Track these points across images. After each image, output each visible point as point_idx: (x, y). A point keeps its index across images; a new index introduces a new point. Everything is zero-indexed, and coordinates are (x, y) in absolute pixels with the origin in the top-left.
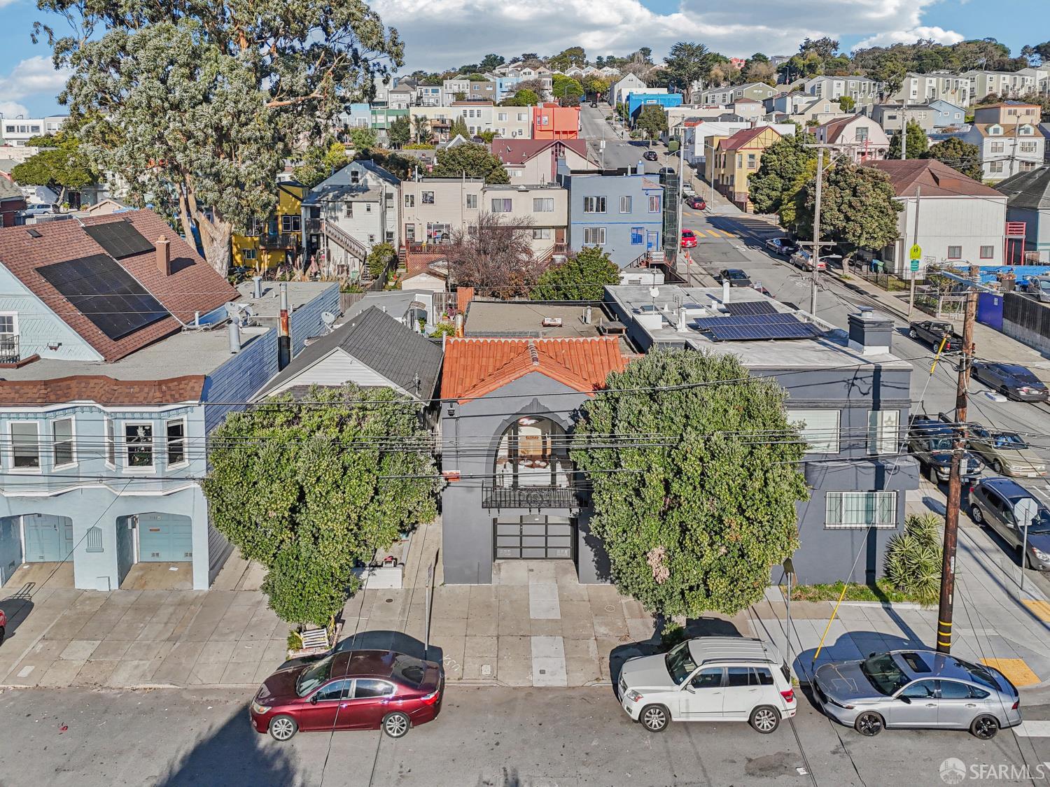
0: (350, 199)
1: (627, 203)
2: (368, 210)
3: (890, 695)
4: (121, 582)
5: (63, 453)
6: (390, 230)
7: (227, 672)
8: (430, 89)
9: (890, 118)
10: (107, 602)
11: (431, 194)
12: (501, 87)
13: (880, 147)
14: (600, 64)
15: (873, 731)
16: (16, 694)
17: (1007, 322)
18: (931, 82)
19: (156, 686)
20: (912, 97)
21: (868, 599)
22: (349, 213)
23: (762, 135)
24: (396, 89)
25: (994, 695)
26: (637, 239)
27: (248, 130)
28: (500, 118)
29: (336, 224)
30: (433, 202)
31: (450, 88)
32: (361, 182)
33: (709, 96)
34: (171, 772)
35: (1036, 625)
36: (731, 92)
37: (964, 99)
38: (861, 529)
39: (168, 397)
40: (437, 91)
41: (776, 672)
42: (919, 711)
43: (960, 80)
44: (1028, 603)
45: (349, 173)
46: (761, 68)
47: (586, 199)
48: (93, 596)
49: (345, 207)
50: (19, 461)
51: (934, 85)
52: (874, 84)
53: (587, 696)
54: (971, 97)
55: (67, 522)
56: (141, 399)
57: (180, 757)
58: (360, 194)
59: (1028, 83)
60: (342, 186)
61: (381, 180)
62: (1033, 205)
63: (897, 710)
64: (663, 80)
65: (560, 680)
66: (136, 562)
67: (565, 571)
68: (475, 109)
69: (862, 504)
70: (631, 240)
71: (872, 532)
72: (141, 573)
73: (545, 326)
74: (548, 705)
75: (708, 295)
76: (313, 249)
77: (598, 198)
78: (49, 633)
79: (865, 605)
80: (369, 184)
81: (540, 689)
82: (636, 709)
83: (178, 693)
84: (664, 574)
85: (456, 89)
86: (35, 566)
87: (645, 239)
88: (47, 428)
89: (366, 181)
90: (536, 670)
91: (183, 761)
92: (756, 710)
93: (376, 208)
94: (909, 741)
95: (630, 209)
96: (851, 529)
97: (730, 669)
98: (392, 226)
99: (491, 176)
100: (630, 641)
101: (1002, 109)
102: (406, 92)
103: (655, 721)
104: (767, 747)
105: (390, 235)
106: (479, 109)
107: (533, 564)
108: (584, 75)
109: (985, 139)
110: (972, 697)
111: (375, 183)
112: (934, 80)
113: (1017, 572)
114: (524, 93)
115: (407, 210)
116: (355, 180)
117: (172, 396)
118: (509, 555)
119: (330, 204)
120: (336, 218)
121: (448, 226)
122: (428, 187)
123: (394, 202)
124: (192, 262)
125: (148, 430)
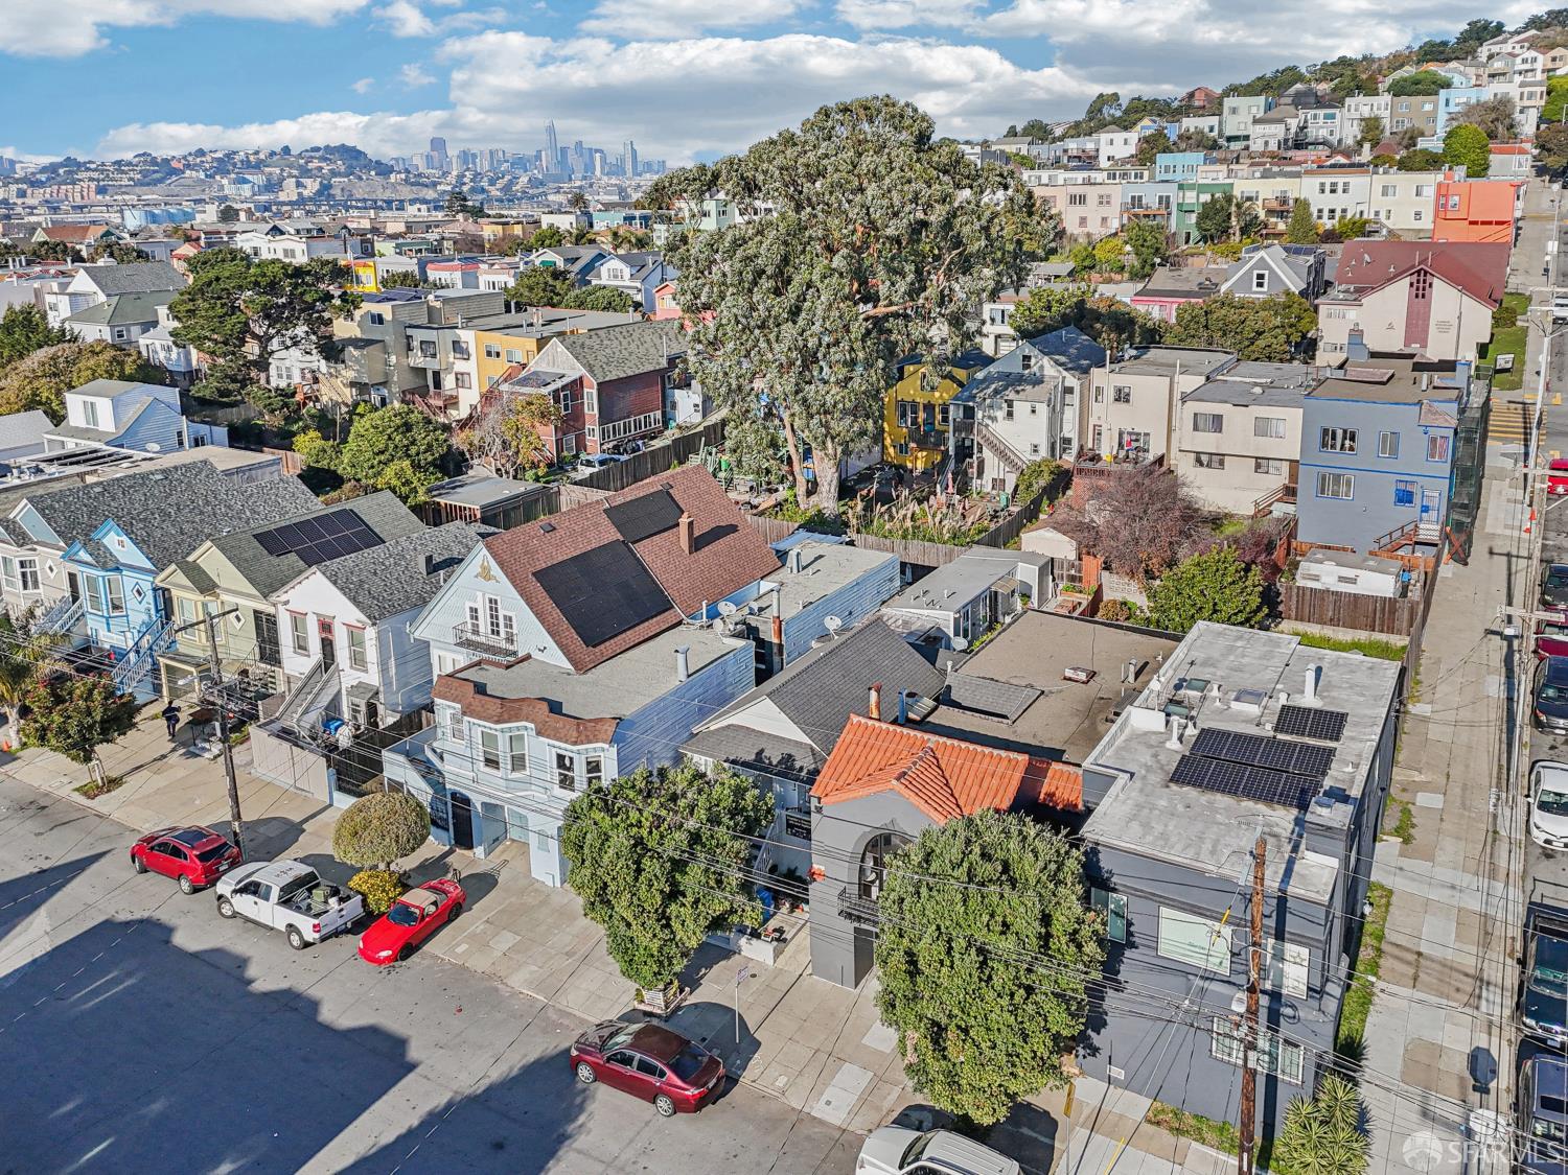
0: (1011, 395)
2: (1034, 411)
5: (518, 763)
6: (1067, 435)
8: (1321, 112)
11: (1127, 390)
22: (1010, 414)
29: (994, 426)
30: (1128, 401)
31: (1357, 109)
32: (1035, 369)
39: (584, 738)
40: (1333, 117)
47: (1326, 430)
49: (1005, 405)
50: (488, 763)
58: (1029, 388)
60: (1010, 375)
61: (1061, 368)
68: (1340, 180)
73: (1065, 678)
76: (963, 453)
80: (1046, 373)
83: (545, 1008)
89: (1042, 367)
93: (1042, 409)
98: (1070, 429)
102: (1281, 121)
105: (1067, 441)
111: (1052, 373)
115: (1098, 407)
116: (1028, 367)
117: (587, 735)
119: (989, 400)
120: (994, 419)
121: (1147, 435)
122: (1122, 380)
123: (1075, 399)
124: (733, 529)
125: (571, 761)
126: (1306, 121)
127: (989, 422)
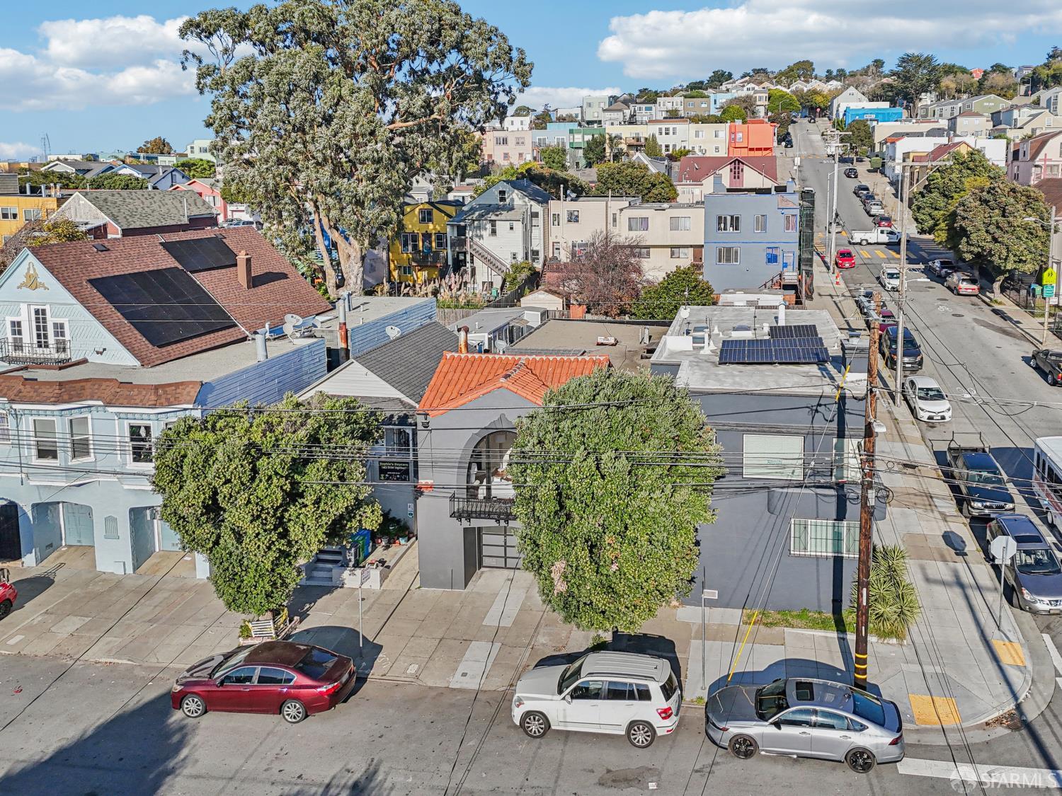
0: (493, 218)
1: (762, 223)
2: (512, 228)
3: (767, 721)
4: (136, 568)
5: (80, 448)
6: (534, 249)
7: (183, 654)
8: (643, 106)
11: (576, 213)
12: (715, 103)
15: (748, 754)
19: (116, 661)
21: (827, 628)
22: (494, 232)
24: (611, 108)
25: (872, 729)
26: (772, 259)
28: (697, 135)
29: (481, 242)
30: (577, 221)
31: (664, 105)
32: (507, 201)
33: (937, 109)
36: (959, 104)
38: (827, 558)
39: (163, 400)
40: (650, 109)
41: (655, 688)
44: (998, 644)
45: (497, 193)
46: (998, 79)
47: (720, 218)
48: (109, 578)
49: (489, 226)
50: (42, 454)
55: (88, 511)
58: (505, 213)
60: (490, 205)
61: (527, 199)
65: (472, 684)
66: (157, 550)
68: (671, 126)
69: (828, 531)
70: (765, 260)
72: (159, 560)
73: (598, 344)
74: (452, 705)
76: (458, 265)
77: (732, 217)
78: (53, 608)
79: (819, 633)
80: (515, 203)
81: (454, 689)
82: (517, 714)
83: (131, 668)
84: (562, 587)
85: (669, 107)
86: (73, 549)
87: (780, 259)
88: (63, 424)
89: (512, 200)
90: (460, 670)
92: (633, 724)
93: (518, 226)
94: (780, 767)
95: (764, 228)
96: (817, 557)
97: (610, 683)
98: (537, 245)
99: (650, 195)
100: (564, 652)
102: (620, 110)
103: (534, 727)
104: (635, 759)
105: (536, 253)
106: (674, 126)
108: (805, 90)
110: (848, 729)
111: (521, 202)
114: (731, 110)
115: (555, 229)
116: (503, 199)
117: (168, 400)
118: (494, 564)
119: (476, 223)
120: (481, 237)
122: (573, 207)
123: (540, 221)
124: (284, 276)
125: (148, 429)
126: (635, 111)
127: (478, 239)
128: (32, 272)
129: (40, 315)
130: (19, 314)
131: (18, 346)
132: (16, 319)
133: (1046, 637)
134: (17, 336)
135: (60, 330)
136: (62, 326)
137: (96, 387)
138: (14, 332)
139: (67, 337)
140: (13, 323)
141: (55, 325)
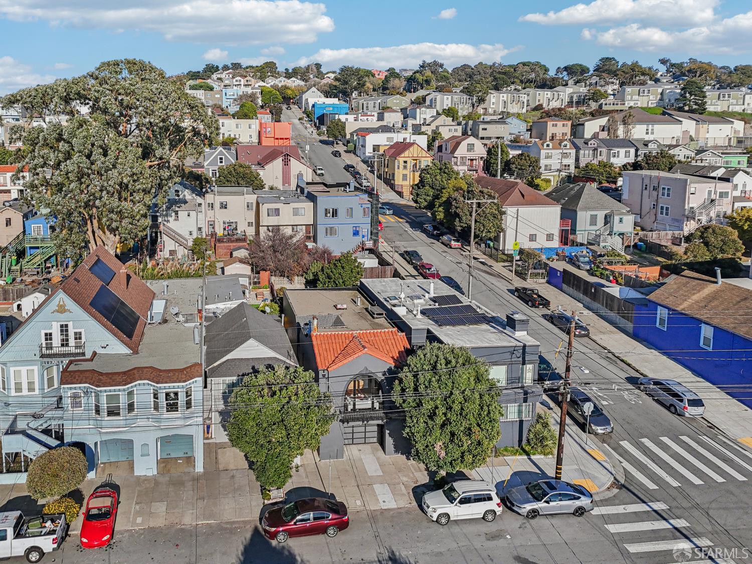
0: (177, 209)
1: (350, 212)
2: (189, 215)
3: (541, 501)
5: (131, 407)
6: (200, 226)
7: (237, 513)
9: (483, 129)
10: (155, 481)
11: (225, 203)
13: (481, 156)
14: (288, 75)
15: (533, 517)
16: (142, 532)
17: (565, 286)
18: (503, 97)
19: (208, 522)
20: (492, 106)
21: (520, 454)
22: (177, 218)
23: (411, 149)
25: (583, 498)
26: (356, 233)
27: (138, 185)
28: (237, 127)
29: (168, 224)
30: (226, 208)
32: (181, 197)
33: (364, 103)
34: (240, 560)
35: (594, 462)
36: (379, 101)
37: (523, 108)
38: (516, 421)
39: (188, 377)
41: (493, 495)
42: (554, 507)
43: (521, 95)
44: (590, 451)
45: (174, 191)
46: (395, 82)
47: (326, 210)
48: (146, 479)
49: (173, 214)
50: (110, 414)
51: (505, 99)
52: (469, 99)
53: (408, 512)
54: (527, 106)
55: (131, 441)
56: (175, 379)
57: (240, 553)
58: (183, 205)
59: (561, 97)
61: (194, 195)
62: (574, 208)
63: (545, 507)
64: (335, 91)
65: (393, 505)
66: (159, 459)
67: (377, 450)
69: (516, 408)
70: (352, 234)
71: (521, 422)
72: (164, 465)
73: (337, 309)
74: (392, 517)
75: (419, 286)
76: (154, 241)
77: (333, 209)
78: (137, 500)
79: (520, 457)
80: (186, 198)
81: (385, 510)
82: (435, 516)
83: (219, 525)
84: (443, 454)
87: (360, 233)
88: (125, 395)
89: (184, 196)
90: (381, 501)
91: (242, 554)
92: (486, 512)
93: (193, 214)
94: (549, 520)
95: (351, 215)
96: (512, 421)
97: (475, 495)
98: (201, 224)
100: (419, 483)
101: (549, 123)
103: (443, 520)
104: (492, 528)
105: (200, 229)
106: (223, 121)
107: (360, 447)
108: (280, 85)
109: (542, 151)
110: (575, 499)
111: (190, 197)
112: (505, 95)
113: (584, 436)
114: (247, 105)
115: (210, 213)
116: (178, 196)
118: (347, 443)
119: (164, 212)
120: (168, 221)
121: (236, 222)
122: (223, 199)
123: (202, 208)
125: (176, 394)
127: (165, 223)
128: (61, 303)
129: (64, 329)
130: (51, 328)
131: (49, 347)
132: (48, 331)
133: (605, 445)
134: (49, 342)
135: (78, 336)
136: (80, 334)
137: (141, 372)
138: (46, 339)
139: (83, 340)
140: (46, 334)
141: (76, 333)
